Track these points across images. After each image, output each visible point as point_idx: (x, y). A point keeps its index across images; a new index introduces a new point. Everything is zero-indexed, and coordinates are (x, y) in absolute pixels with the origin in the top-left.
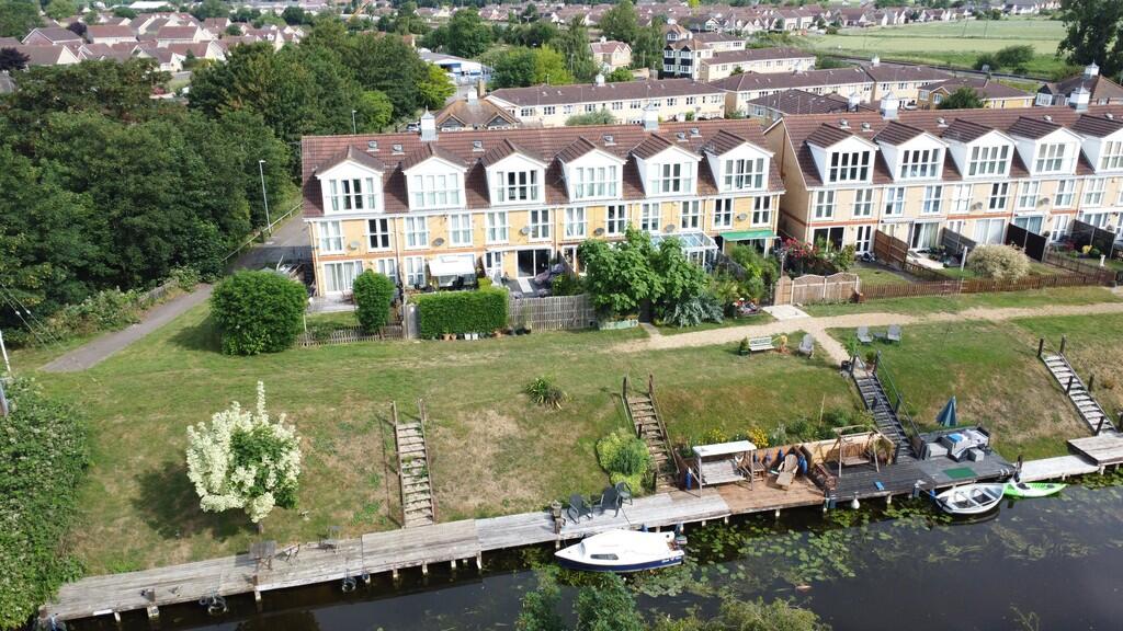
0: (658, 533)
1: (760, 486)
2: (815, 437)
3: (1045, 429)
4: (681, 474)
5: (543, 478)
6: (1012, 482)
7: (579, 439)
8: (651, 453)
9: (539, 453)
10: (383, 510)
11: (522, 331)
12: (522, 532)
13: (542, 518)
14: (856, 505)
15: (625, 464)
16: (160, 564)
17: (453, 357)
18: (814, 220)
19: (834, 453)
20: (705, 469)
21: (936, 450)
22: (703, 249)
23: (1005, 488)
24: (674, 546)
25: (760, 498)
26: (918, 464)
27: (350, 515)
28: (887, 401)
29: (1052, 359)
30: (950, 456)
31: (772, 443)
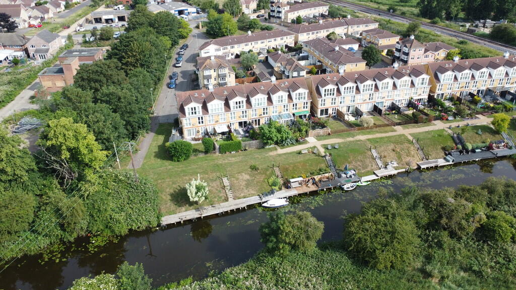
0: (283, 199)
1: (304, 187)
2: (316, 175)
3: (369, 169)
4: (287, 185)
5: (257, 188)
6: (360, 182)
7: (264, 179)
8: (280, 181)
9: (255, 183)
10: (223, 198)
11: (245, 150)
12: (254, 201)
13: (258, 197)
14: (325, 190)
15: (274, 184)
16: (179, 212)
17: (230, 159)
18: (320, 107)
19: (321, 178)
20: (292, 184)
21: (344, 175)
22: (290, 119)
23: (357, 184)
24: (286, 201)
25: (305, 190)
26: (340, 179)
27: (216, 199)
28: (334, 165)
29: (373, 151)
30: (347, 177)
31: (307, 177)
